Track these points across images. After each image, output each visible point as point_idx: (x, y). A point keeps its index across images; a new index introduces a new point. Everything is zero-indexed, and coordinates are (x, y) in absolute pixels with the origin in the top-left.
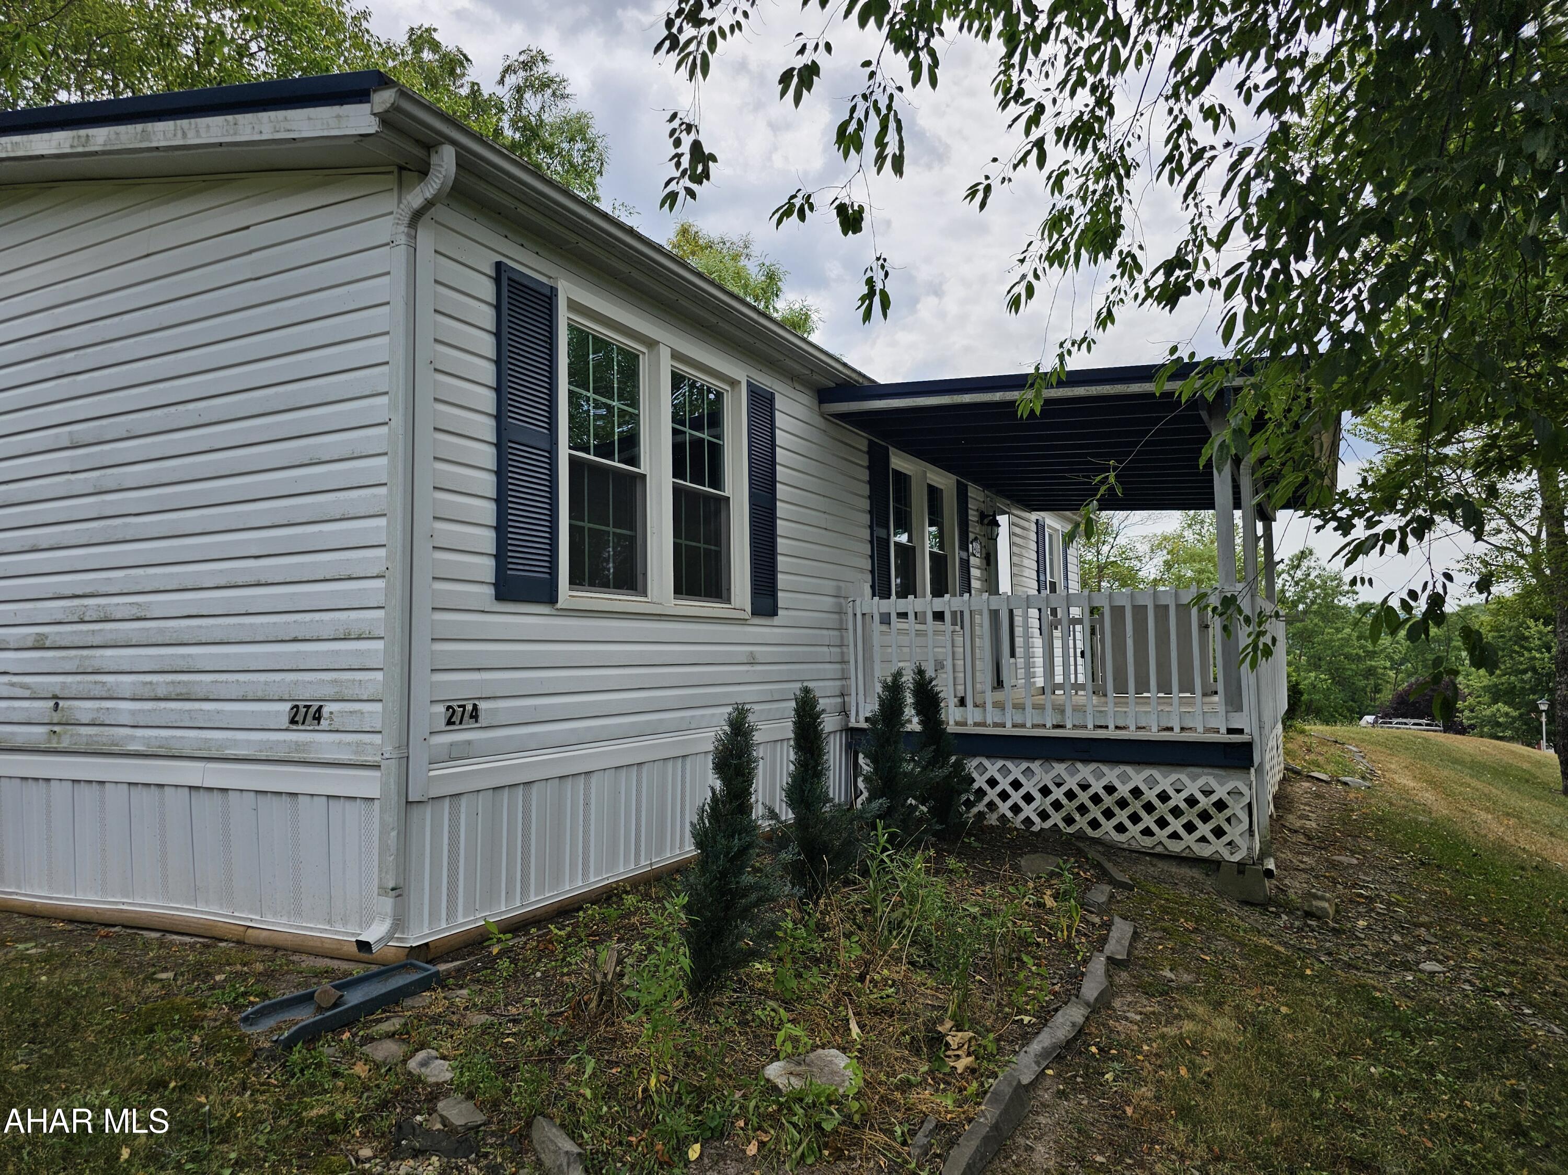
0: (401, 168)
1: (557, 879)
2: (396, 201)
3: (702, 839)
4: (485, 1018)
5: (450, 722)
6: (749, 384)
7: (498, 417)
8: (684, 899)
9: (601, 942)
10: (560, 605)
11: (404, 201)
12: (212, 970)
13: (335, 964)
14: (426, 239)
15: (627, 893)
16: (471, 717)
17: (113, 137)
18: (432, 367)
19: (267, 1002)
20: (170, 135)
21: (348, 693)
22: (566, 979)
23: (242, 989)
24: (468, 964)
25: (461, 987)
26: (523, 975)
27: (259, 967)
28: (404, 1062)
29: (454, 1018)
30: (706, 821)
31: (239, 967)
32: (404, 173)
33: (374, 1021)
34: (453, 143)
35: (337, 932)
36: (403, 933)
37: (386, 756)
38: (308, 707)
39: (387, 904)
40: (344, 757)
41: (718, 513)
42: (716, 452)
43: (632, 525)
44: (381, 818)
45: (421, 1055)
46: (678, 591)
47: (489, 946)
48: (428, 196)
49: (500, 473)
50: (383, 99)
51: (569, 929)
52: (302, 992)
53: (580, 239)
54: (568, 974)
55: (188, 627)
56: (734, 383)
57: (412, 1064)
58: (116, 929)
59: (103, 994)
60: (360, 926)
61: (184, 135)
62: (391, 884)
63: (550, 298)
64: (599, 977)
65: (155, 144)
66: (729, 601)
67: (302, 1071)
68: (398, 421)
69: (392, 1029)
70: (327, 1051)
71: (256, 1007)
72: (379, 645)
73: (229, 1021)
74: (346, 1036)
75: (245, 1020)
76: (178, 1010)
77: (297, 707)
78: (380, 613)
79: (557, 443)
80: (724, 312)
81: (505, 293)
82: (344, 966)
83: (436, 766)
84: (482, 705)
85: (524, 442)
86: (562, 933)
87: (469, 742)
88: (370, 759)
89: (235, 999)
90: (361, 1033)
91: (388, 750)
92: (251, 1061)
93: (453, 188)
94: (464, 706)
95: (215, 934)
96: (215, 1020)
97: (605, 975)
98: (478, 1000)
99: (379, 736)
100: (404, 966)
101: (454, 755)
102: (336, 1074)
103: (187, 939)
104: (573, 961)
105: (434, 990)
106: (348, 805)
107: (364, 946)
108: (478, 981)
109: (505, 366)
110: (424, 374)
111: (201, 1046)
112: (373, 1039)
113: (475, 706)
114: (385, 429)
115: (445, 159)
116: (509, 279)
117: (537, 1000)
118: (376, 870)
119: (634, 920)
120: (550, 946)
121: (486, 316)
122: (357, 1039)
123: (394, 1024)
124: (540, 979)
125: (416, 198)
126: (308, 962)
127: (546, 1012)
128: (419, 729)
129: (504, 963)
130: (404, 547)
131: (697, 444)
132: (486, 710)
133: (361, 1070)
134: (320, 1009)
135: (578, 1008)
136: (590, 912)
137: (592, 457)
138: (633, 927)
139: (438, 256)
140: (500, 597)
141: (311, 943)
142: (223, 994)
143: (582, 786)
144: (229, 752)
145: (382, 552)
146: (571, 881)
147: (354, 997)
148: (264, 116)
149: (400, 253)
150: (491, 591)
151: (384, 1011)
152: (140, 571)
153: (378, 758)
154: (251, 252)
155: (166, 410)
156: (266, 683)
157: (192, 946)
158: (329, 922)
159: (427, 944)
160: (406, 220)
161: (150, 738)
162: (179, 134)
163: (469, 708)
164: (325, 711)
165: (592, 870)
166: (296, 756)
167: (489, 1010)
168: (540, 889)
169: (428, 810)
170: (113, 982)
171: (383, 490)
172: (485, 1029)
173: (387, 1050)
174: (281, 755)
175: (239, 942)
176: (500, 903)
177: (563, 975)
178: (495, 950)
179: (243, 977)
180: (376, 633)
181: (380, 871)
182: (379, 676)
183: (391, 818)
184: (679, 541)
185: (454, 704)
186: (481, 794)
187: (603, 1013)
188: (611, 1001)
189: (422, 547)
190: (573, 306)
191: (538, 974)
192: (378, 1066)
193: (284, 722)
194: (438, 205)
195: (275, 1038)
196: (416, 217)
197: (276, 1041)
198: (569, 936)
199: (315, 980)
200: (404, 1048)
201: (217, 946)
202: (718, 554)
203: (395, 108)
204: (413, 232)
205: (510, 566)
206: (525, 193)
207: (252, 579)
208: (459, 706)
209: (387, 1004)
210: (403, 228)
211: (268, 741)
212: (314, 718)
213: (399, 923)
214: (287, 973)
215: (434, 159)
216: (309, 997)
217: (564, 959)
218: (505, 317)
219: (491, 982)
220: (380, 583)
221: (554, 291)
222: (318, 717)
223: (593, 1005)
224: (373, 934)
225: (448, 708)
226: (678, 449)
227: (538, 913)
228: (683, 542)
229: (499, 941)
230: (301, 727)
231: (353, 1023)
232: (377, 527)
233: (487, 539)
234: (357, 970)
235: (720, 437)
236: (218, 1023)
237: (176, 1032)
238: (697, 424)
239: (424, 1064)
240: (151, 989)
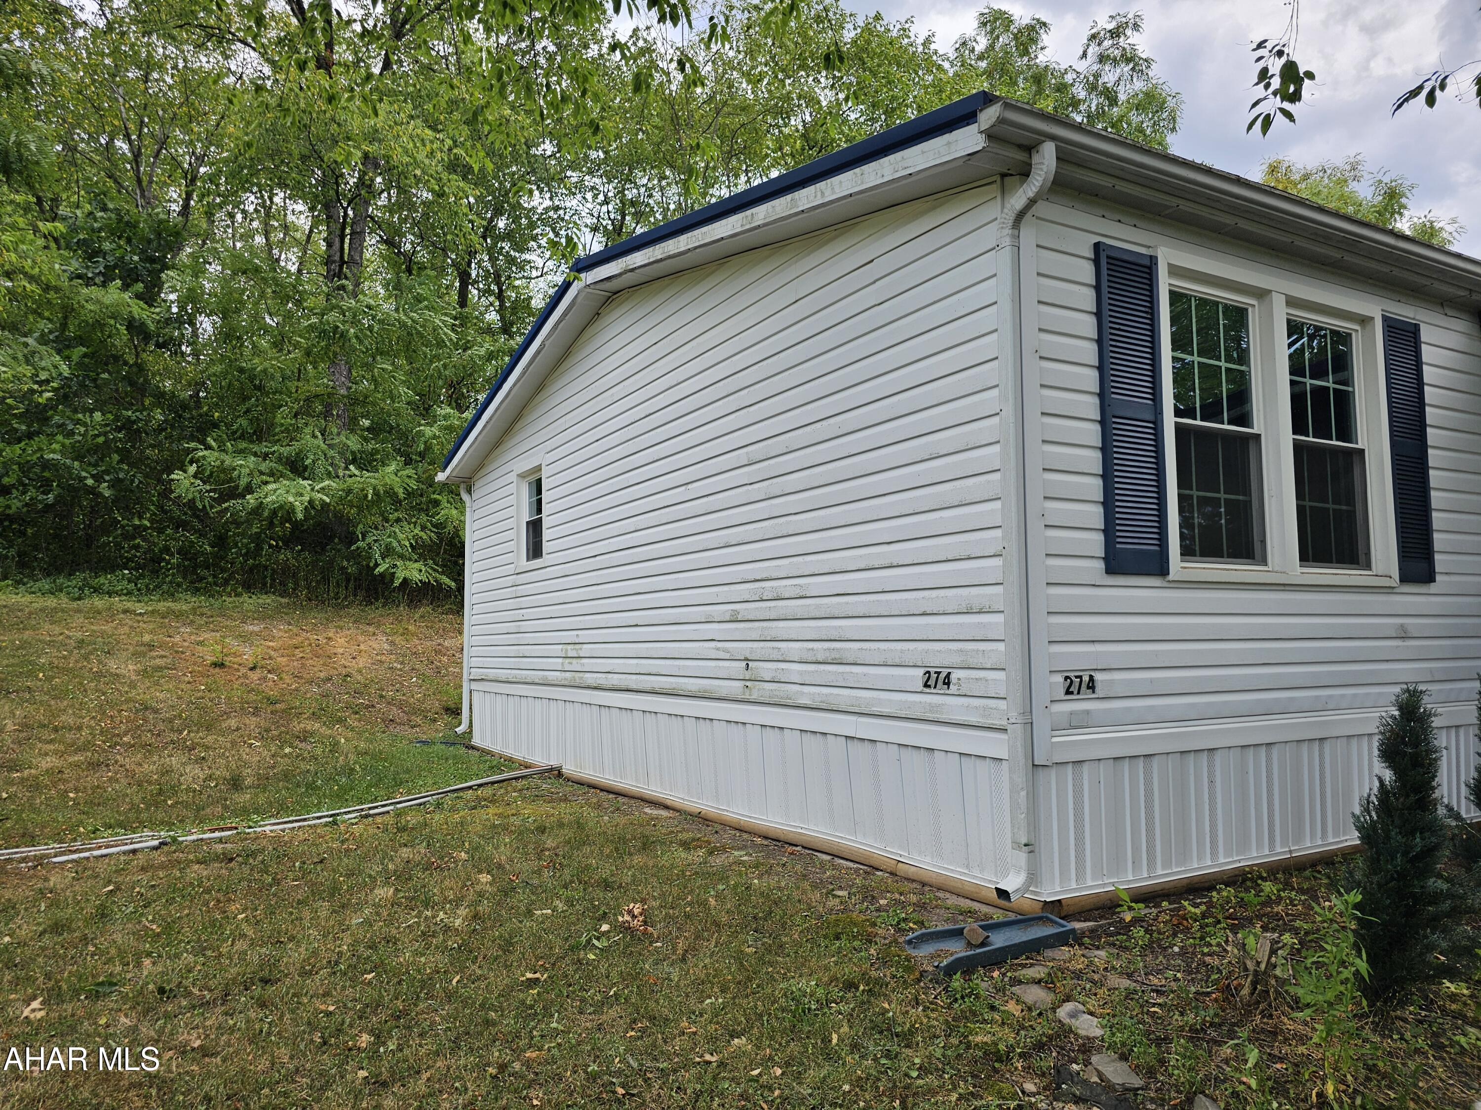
0: (1003, 176)
1: (1184, 856)
2: (999, 208)
3: (1368, 833)
4: (1126, 983)
5: (1068, 692)
6: (1385, 319)
7: (1101, 395)
8: (1355, 897)
9: (1243, 927)
10: (1171, 577)
11: (1008, 206)
12: (875, 894)
13: (976, 906)
14: (1029, 234)
15: (1264, 879)
16: (1088, 687)
17: (770, 210)
18: (1037, 355)
19: (924, 931)
20: (812, 198)
21: (972, 662)
22: (1208, 959)
23: (903, 915)
24: (1100, 926)
25: (1098, 948)
26: (1160, 946)
27: (914, 898)
28: (1054, 1010)
29: (1096, 977)
30: (1373, 814)
31: (897, 896)
32: (1007, 179)
33: (1020, 965)
34: (1053, 138)
35: (975, 877)
36: (1037, 887)
37: (1012, 720)
38: (939, 673)
39: (1022, 857)
40: (973, 719)
41: (1349, 469)
42: (1344, 401)
43: (1246, 490)
44: (1010, 778)
45: (1069, 1006)
46: (1304, 558)
47: (1119, 913)
48: (1031, 194)
49: (1106, 449)
50: (988, 116)
51: (1203, 907)
52: (951, 927)
53: (1180, 202)
54: (1210, 954)
55: (838, 604)
56: (1364, 321)
57: (1063, 1012)
58: (799, 848)
59: (799, 901)
60: (996, 875)
61: (823, 193)
62: (1024, 841)
63: (1150, 268)
64: (1250, 965)
65: (801, 209)
66: (1368, 566)
67: (963, 997)
68: (1009, 411)
69: (1038, 976)
70: (983, 984)
71: (916, 934)
72: (1000, 618)
73: (896, 941)
74: (996, 974)
75: (910, 942)
76: (855, 925)
77: (929, 672)
78: (999, 589)
79: (1161, 413)
80: (1352, 243)
81: (1104, 272)
82: (985, 909)
83: (1058, 733)
84: (1098, 677)
85: (1128, 416)
86: (1198, 911)
87: (1088, 712)
88: (997, 723)
89: (898, 923)
90: (1009, 974)
91: (1014, 715)
92: (919, 981)
93: (1053, 182)
94: (1080, 677)
95: (872, 863)
96: (885, 938)
97: (1258, 963)
98: (1117, 964)
99: (1004, 702)
100: (1040, 918)
101: (1075, 723)
102: (993, 1008)
103: (851, 865)
104: (1214, 942)
105: (1072, 946)
106: (979, 762)
107: (1003, 894)
108: (1114, 945)
109: (1107, 343)
110: (1031, 363)
111: (878, 959)
112: (1020, 982)
113: (1091, 677)
114: (996, 419)
115: (1046, 155)
116: (1108, 257)
117: (1179, 975)
118: (1008, 825)
119: (1279, 909)
120: (1185, 922)
121: (1087, 298)
122: (1006, 979)
123: (1037, 972)
124: (1179, 954)
125: (1018, 199)
126: (952, 900)
127: (1193, 989)
128: (1041, 697)
129: (1138, 932)
130: (1019, 527)
131: (1320, 393)
132: (1102, 681)
133: (1013, 1007)
134: (970, 945)
135: (1228, 992)
136: (1225, 894)
137: (1198, 422)
138: (1277, 917)
139: (1040, 250)
140: (1110, 570)
141: (953, 884)
142: (888, 917)
143: (1205, 764)
144: (876, 709)
145: (998, 533)
146: (1200, 858)
147: (999, 940)
148: (885, 160)
149: (1005, 256)
150: (1101, 565)
151: (1028, 958)
152: (800, 559)
153: (1005, 722)
154: (874, 282)
155: (813, 426)
156: (902, 651)
157: (857, 871)
158: (967, 867)
159: (1059, 901)
160: (1010, 223)
161: (814, 694)
162: (819, 194)
163: (1086, 679)
164: (953, 677)
165: (1221, 850)
166: (931, 716)
167: (1130, 976)
168: (1167, 864)
169: (1053, 773)
170: (804, 892)
171: (996, 476)
172: (1129, 994)
173: (1036, 995)
174: (918, 715)
175: (891, 873)
176: (1126, 871)
177: (1204, 954)
178: (1128, 917)
179: (903, 905)
180: (995, 607)
181: (1013, 826)
182: (1001, 646)
183: (1020, 779)
184: (1301, 503)
185: (1071, 675)
186: (1102, 762)
187: (1258, 1003)
188: (1267, 992)
189: (1035, 526)
190: (1175, 271)
191: (1176, 949)
192: (1030, 1009)
193: (919, 686)
194: (1040, 202)
195: (936, 964)
196: (1020, 216)
197: (937, 967)
198: (1204, 916)
199: (961, 917)
200: (1052, 996)
201: (874, 874)
202: (1352, 515)
203: (1001, 121)
204: (1016, 232)
205: (1119, 540)
206: (1122, 169)
207: (886, 562)
208: (1076, 677)
209: (1031, 952)
210: (1008, 231)
211: (906, 701)
212: (944, 683)
213: (1033, 877)
214: (936, 907)
215: (1036, 159)
216: (958, 933)
217: (1202, 938)
218: (1105, 295)
219: (1126, 948)
220: (997, 562)
221: (1153, 260)
222: (947, 682)
223: (1245, 992)
224: (1010, 884)
225: (1066, 678)
226: (1297, 400)
227: (1167, 886)
228: (1307, 503)
229: (1130, 908)
230: (932, 690)
231: (1000, 963)
232: (992, 510)
233: (1095, 515)
234: (998, 916)
235: (1348, 381)
236: (887, 942)
237: (856, 943)
238: (1318, 371)
239: (1073, 1015)
240: (832, 902)
